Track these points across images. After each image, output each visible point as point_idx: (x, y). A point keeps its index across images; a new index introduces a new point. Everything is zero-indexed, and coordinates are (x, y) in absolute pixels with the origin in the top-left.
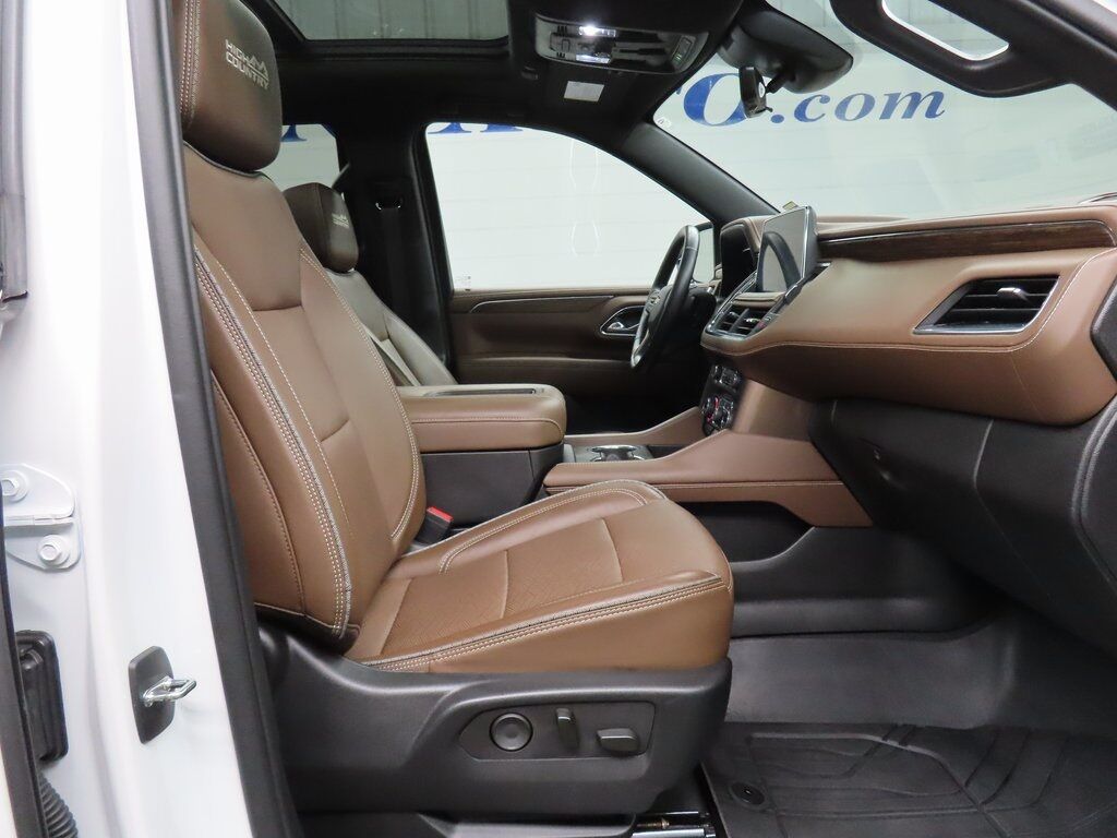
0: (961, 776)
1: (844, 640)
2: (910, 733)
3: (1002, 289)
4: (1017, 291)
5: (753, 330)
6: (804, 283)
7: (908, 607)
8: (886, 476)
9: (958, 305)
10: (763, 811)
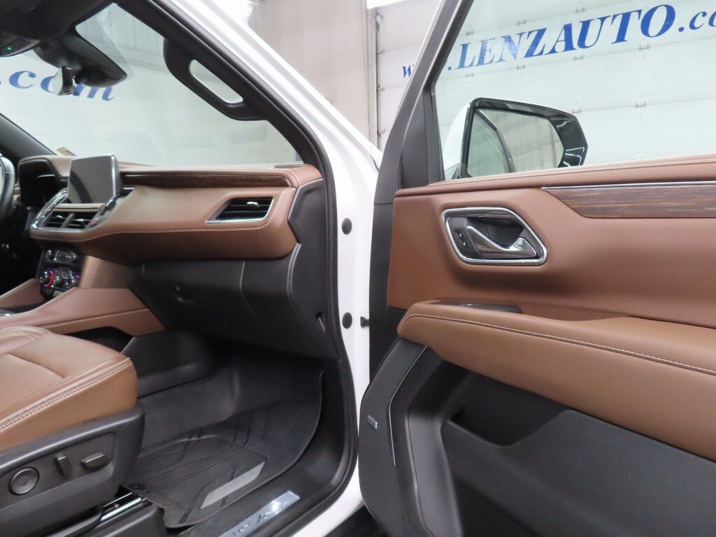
0: (230, 439)
1: (157, 396)
2: (201, 432)
3: (249, 203)
4: (256, 203)
5: (87, 226)
6: (116, 199)
7: (189, 369)
8: (180, 300)
9: (226, 210)
10: (148, 492)
